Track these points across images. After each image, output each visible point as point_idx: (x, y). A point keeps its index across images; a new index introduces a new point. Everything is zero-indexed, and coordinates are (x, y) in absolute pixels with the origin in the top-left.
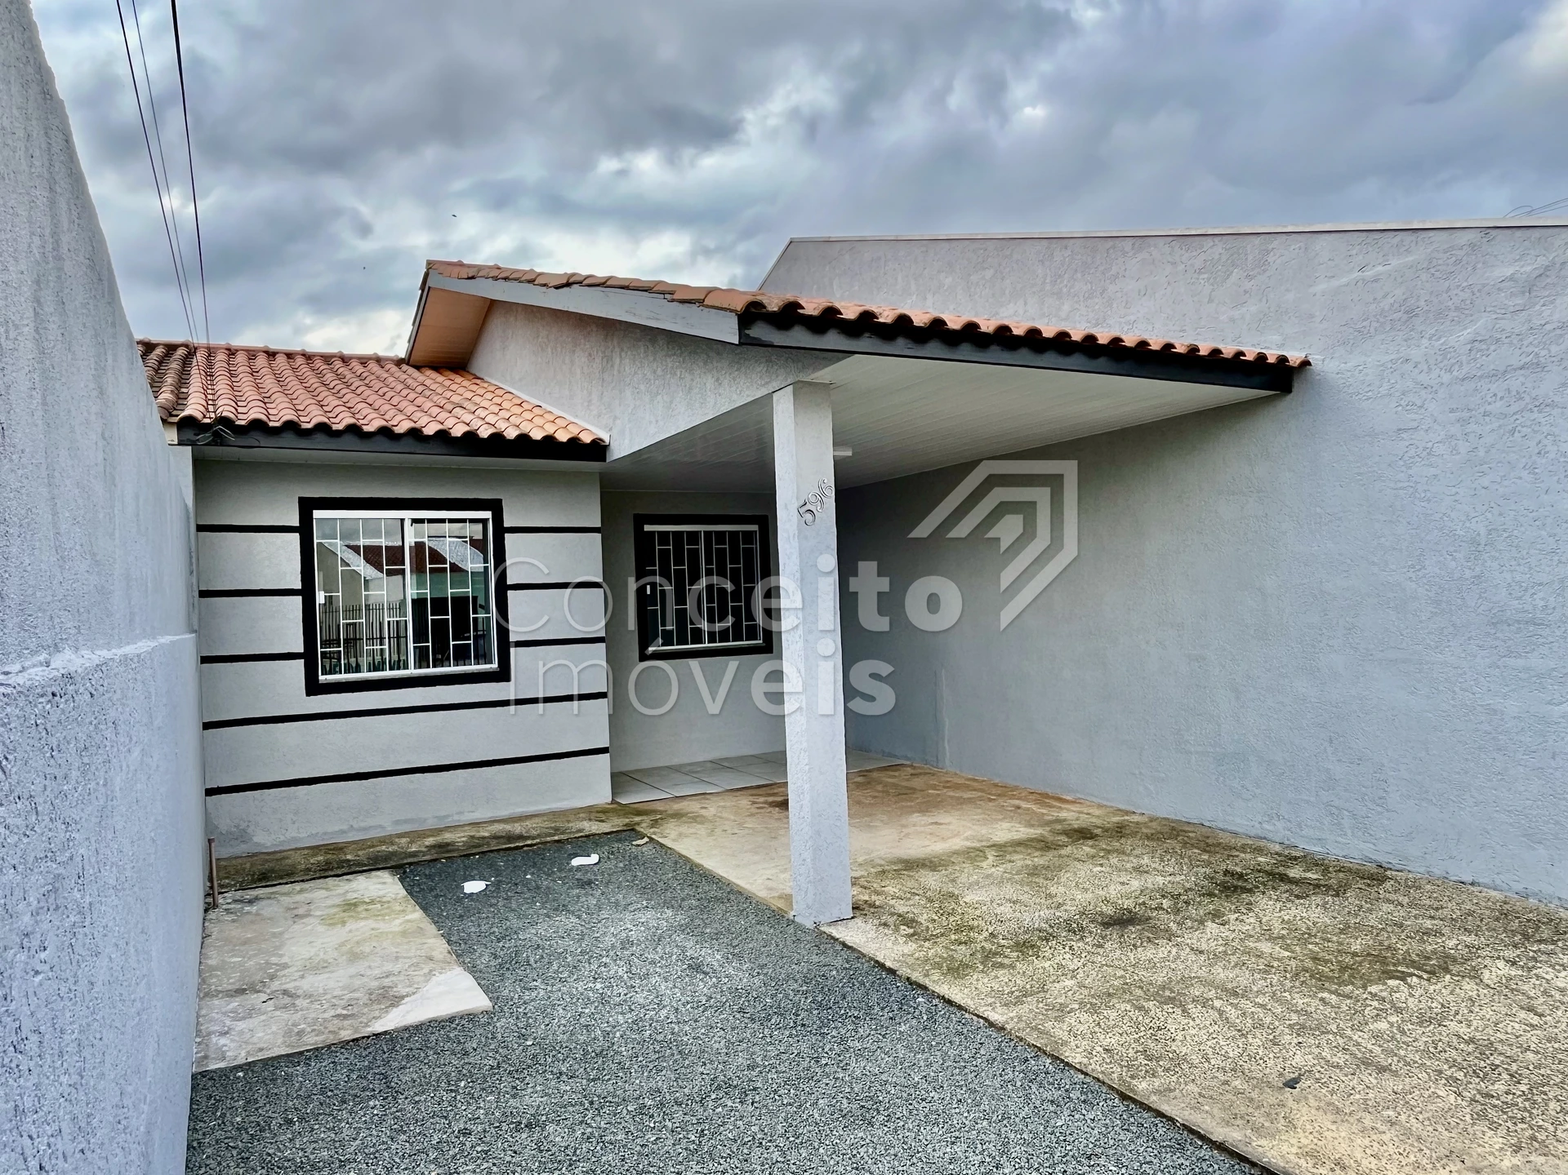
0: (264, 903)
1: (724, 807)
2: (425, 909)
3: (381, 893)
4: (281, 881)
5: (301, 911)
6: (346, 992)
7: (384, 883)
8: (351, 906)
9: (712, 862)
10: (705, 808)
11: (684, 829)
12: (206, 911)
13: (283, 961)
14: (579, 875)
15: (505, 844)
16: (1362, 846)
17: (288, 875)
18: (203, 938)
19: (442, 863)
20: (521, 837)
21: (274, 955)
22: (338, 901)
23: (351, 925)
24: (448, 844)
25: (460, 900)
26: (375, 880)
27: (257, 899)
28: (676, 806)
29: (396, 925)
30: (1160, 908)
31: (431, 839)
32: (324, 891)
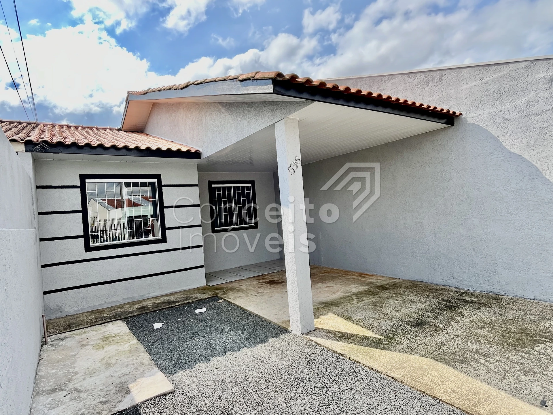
0: (68, 340)
1: (248, 285)
2: (138, 337)
3: (119, 331)
4: (76, 329)
5: (84, 343)
6: (104, 387)
7: (120, 326)
8: (106, 339)
9: (251, 308)
10: (242, 285)
11: (236, 295)
12: (42, 346)
13: (75, 371)
14: (199, 317)
15: (168, 305)
16: (488, 287)
17: (79, 325)
18: (39, 360)
19: (143, 315)
20: (174, 302)
21: (71, 368)
22: (100, 336)
23: (107, 348)
24: (145, 307)
25: (152, 332)
26: (116, 325)
27: (65, 338)
28: (231, 286)
29: (126, 347)
30: (429, 317)
31: (138, 305)
32: (94, 332)
